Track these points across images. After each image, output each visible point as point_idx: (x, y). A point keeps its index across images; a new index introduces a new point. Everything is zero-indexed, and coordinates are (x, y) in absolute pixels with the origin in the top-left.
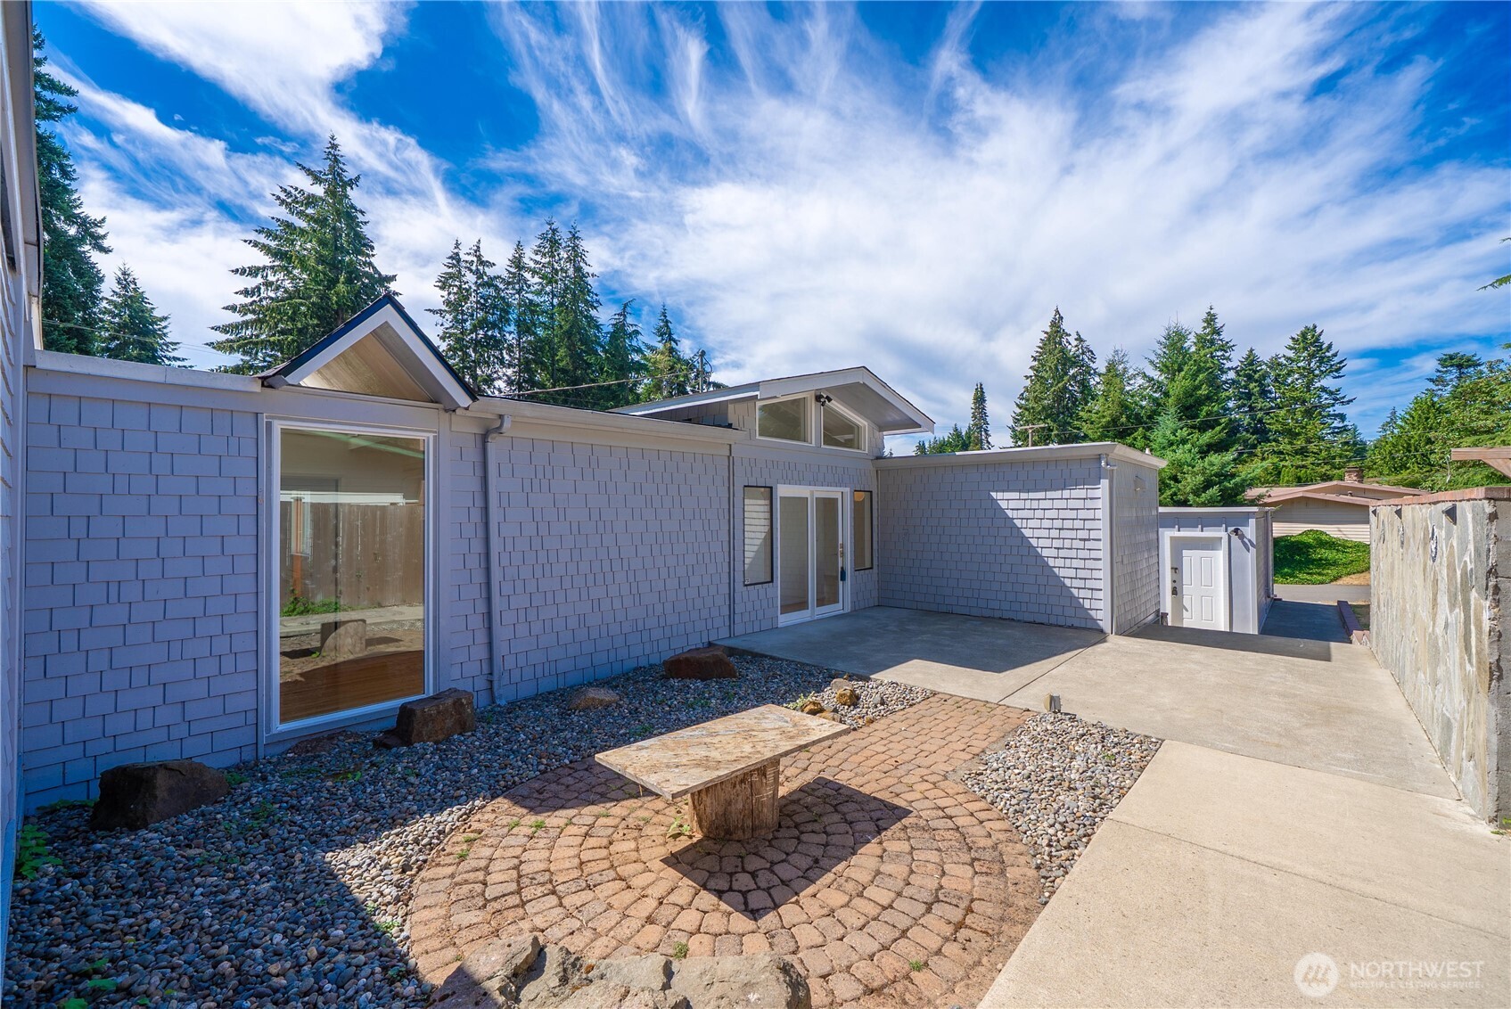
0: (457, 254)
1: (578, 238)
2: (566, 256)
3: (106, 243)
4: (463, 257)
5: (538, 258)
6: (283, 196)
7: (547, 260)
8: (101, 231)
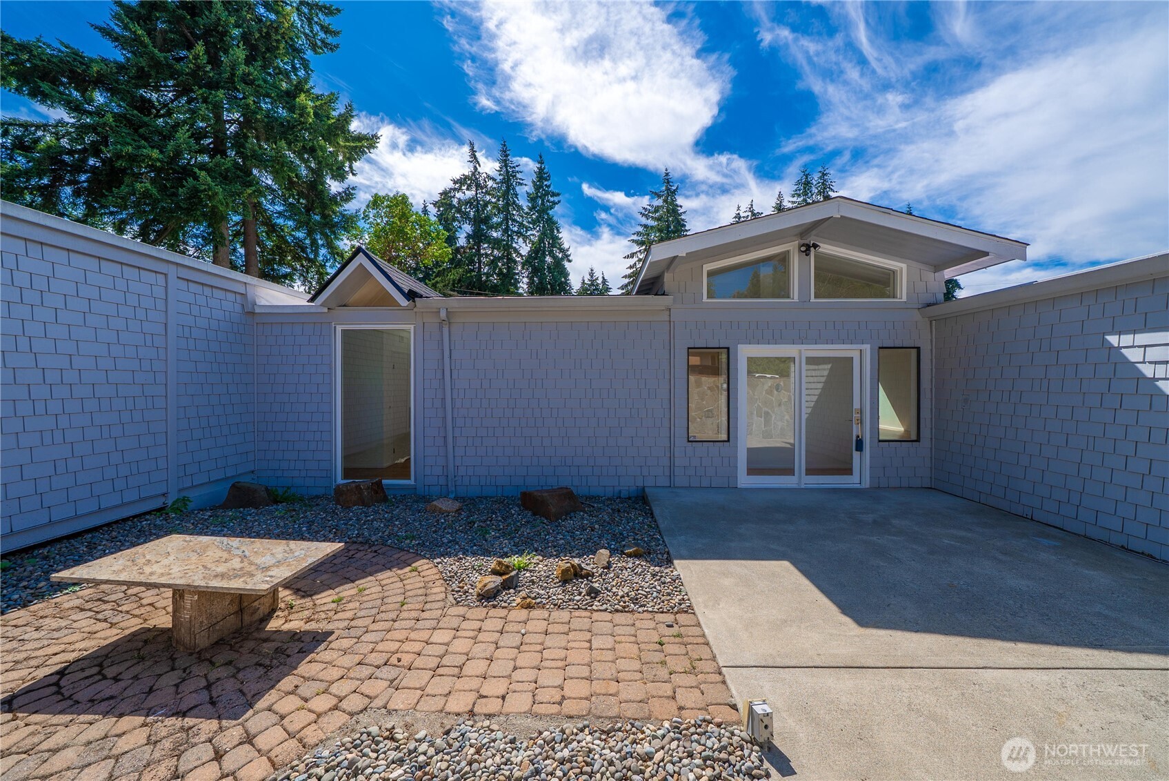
0: (739, 214)
1: (826, 174)
2: (816, 191)
3: (570, 258)
4: (742, 215)
5: (795, 199)
6: (643, 211)
7: (802, 198)
8: (569, 253)
